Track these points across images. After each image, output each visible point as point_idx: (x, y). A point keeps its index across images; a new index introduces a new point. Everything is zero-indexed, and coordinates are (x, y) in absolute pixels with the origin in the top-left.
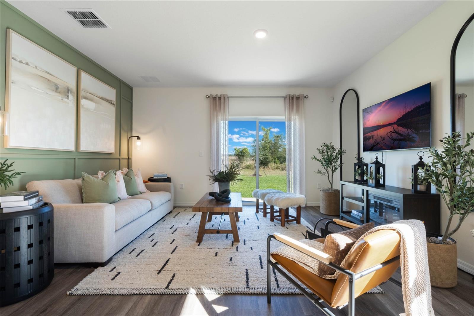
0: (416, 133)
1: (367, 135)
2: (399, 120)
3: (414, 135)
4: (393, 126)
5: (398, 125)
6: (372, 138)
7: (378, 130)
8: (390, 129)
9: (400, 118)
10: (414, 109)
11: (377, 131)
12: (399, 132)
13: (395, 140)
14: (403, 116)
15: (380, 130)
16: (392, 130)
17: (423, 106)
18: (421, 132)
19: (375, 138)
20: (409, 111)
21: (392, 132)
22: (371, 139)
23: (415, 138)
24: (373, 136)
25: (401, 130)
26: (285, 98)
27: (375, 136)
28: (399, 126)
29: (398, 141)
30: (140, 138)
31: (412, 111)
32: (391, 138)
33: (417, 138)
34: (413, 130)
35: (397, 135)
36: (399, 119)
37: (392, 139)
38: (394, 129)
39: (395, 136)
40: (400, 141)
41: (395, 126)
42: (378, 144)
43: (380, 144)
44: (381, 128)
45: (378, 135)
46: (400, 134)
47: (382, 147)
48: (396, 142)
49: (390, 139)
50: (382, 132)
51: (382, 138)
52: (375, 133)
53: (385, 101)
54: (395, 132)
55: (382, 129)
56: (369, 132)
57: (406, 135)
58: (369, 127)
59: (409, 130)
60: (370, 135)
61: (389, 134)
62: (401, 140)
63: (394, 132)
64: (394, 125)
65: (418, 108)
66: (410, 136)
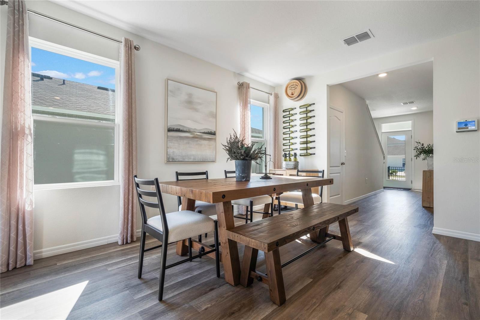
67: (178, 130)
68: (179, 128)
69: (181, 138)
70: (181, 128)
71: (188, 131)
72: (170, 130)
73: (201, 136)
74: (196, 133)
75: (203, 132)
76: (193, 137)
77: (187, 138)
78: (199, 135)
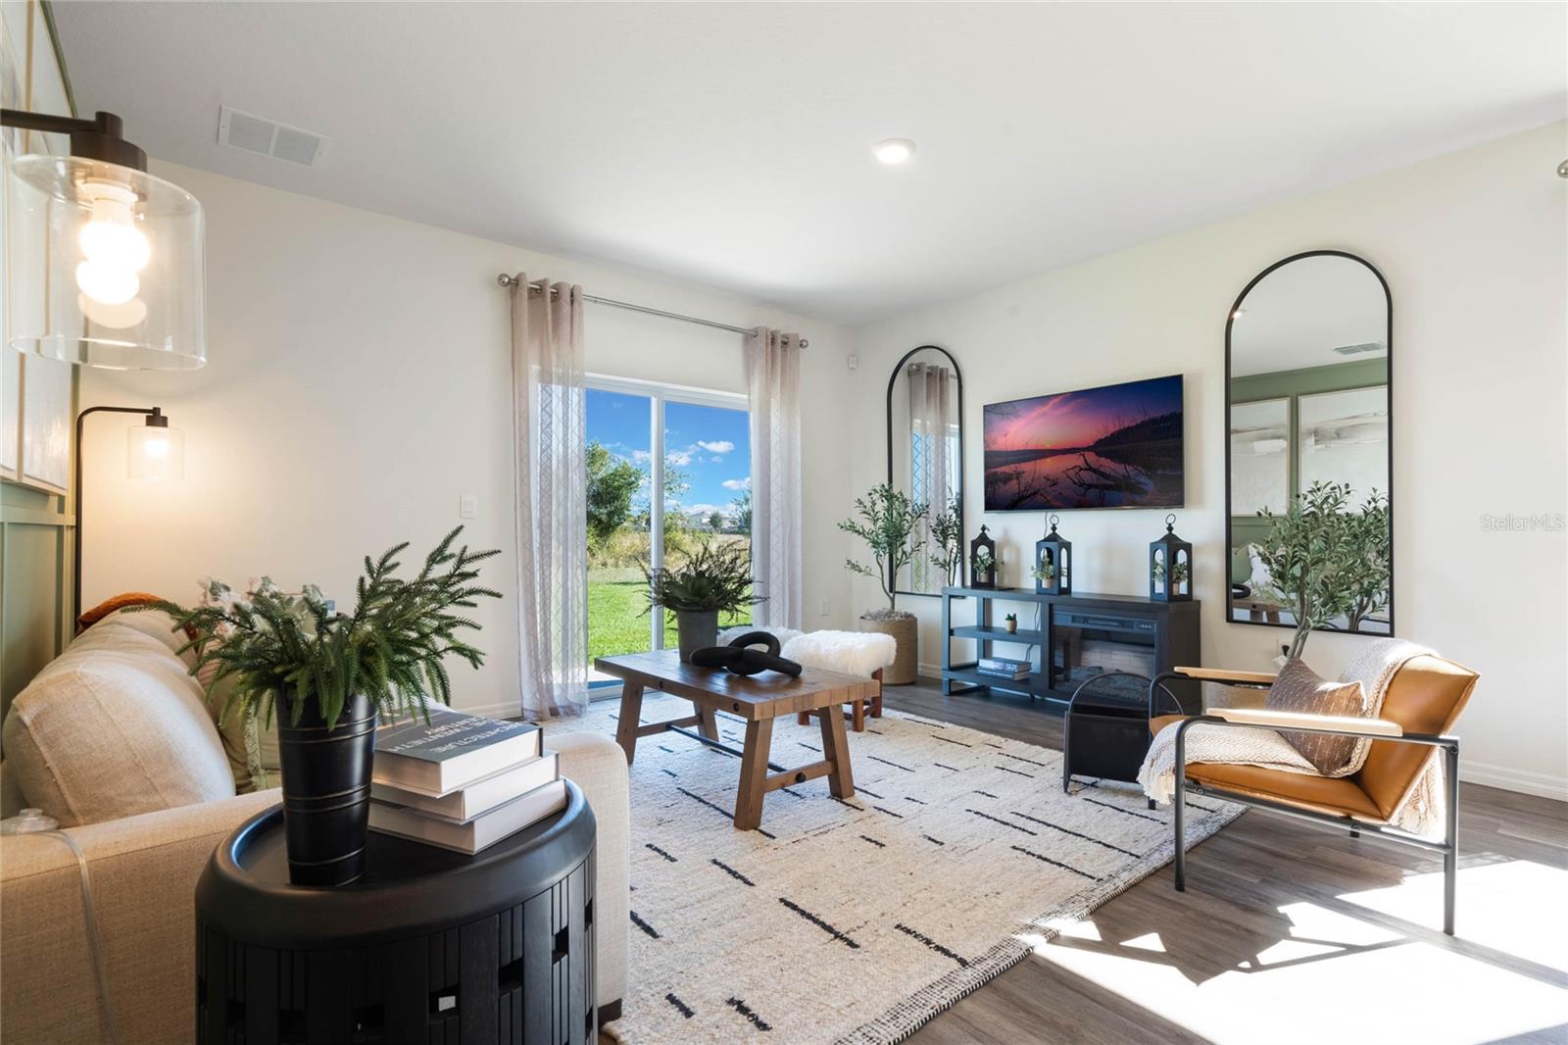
0: (1147, 475)
1: (998, 470)
2: (1100, 443)
3: (1143, 479)
4: (1083, 455)
5: (1099, 454)
6: (1018, 479)
7: (1038, 461)
9: (1103, 437)
10: (1142, 422)
11: (1032, 463)
12: (1102, 469)
13: (1090, 486)
14: (1112, 435)
15: (1043, 460)
16: (1080, 462)
17: (1164, 419)
18: (1159, 472)
19: (1026, 479)
20: (1131, 425)
21: (1081, 469)
22: (1014, 482)
23: (1145, 484)
24: (1018, 475)
25: (1107, 465)
26: (750, 337)
27: (1025, 475)
28: (1100, 456)
29: (1097, 491)
30: (165, 419)
31: (1137, 427)
32: (1077, 481)
34: (1139, 468)
35: (1095, 476)
36: (1100, 440)
37: (1081, 485)
38: (1085, 461)
39: (1088, 477)
40: (1106, 491)
41: (1091, 457)
42: (1035, 493)
43: (1042, 495)
44: (1046, 457)
45: (1037, 472)
46: (1103, 475)
47: (1049, 501)
49: (1075, 483)
50: (1049, 466)
51: (1048, 480)
52: (1027, 467)
53: (1061, 394)
54: (1090, 469)
55: (1048, 460)
56: (1007, 463)
57: (1120, 477)
58: (1006, 452)
59: (1129, 468)
60: (1011, 472)
61: (1071, 473)
63: (1086, 469)
64: (1086, 453)
65: (1153, 421)
66: (1133, 481)
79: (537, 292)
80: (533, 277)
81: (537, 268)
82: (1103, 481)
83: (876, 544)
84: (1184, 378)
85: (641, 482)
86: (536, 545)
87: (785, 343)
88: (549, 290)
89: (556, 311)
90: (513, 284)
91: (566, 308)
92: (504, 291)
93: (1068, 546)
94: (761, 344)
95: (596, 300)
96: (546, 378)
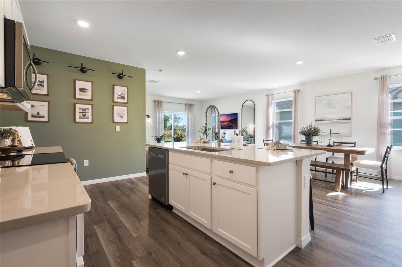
8: (227, 123)
14: (231, 120)
17: (235, 118)
25: (231, 124)
26: (186, 105)
31: (233, 119)
33: (234, 126)
36: (229, 120)
37: (228, 126)
39: (228, 125)
41: (229, 122)
44: (224, 122)
46: (230, 125)
48: (229, 127)
53: (226, 114)
54: (229, 124)
62: (231, 127)
67: (322, 120)
68: (322, 119)
69: (323, 124)
70: (323, 119)
71: (328, 120)
72: (316, 121)
73: (338, 121)
74: (333, 120)
75: (340, 119)
76: (331, 123)
77: (327, 123)
78: (336, 121)
79: (158, 102)
80: (158, 100)
81: (158, 99)
82: (230, 126)
83: (203, 134)
84: (238, 114)
85: (169, 120)
86: (158, 134)
87: (191, 105)
88: (159, 101)
89: (160, 104)
90: (155, 101)
91: (161, 104)
92: (154, 102)
93: (226, 134)
94: (187, 106)
95: (165, 102)
96: (159, 112)
